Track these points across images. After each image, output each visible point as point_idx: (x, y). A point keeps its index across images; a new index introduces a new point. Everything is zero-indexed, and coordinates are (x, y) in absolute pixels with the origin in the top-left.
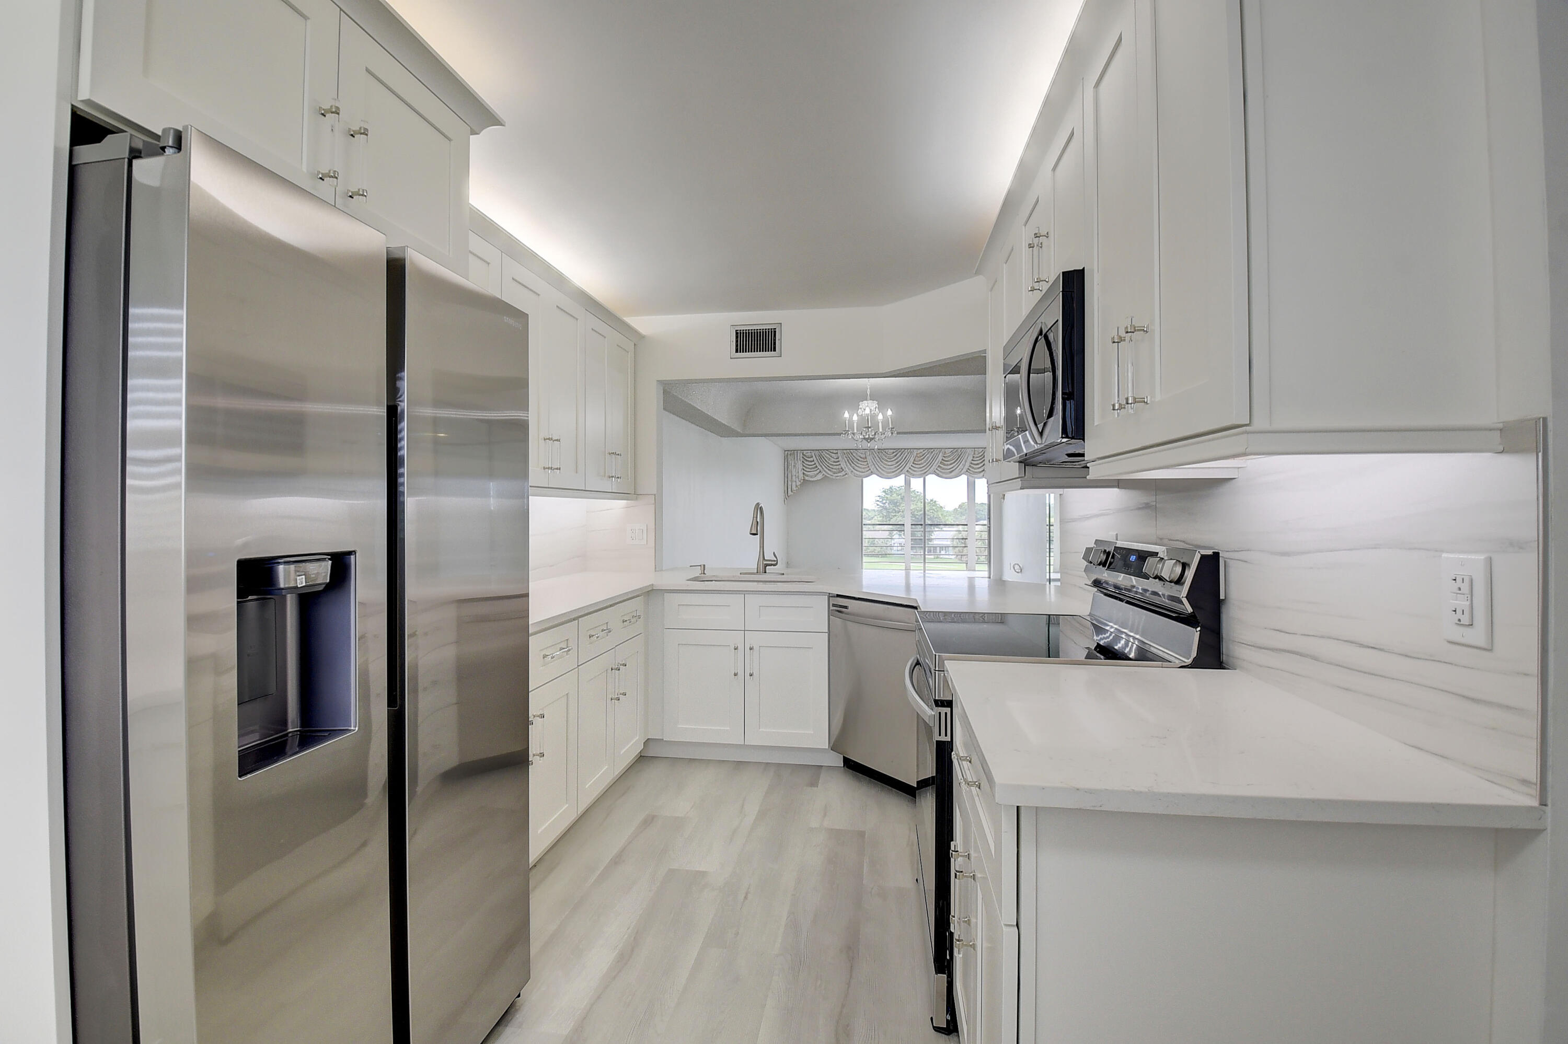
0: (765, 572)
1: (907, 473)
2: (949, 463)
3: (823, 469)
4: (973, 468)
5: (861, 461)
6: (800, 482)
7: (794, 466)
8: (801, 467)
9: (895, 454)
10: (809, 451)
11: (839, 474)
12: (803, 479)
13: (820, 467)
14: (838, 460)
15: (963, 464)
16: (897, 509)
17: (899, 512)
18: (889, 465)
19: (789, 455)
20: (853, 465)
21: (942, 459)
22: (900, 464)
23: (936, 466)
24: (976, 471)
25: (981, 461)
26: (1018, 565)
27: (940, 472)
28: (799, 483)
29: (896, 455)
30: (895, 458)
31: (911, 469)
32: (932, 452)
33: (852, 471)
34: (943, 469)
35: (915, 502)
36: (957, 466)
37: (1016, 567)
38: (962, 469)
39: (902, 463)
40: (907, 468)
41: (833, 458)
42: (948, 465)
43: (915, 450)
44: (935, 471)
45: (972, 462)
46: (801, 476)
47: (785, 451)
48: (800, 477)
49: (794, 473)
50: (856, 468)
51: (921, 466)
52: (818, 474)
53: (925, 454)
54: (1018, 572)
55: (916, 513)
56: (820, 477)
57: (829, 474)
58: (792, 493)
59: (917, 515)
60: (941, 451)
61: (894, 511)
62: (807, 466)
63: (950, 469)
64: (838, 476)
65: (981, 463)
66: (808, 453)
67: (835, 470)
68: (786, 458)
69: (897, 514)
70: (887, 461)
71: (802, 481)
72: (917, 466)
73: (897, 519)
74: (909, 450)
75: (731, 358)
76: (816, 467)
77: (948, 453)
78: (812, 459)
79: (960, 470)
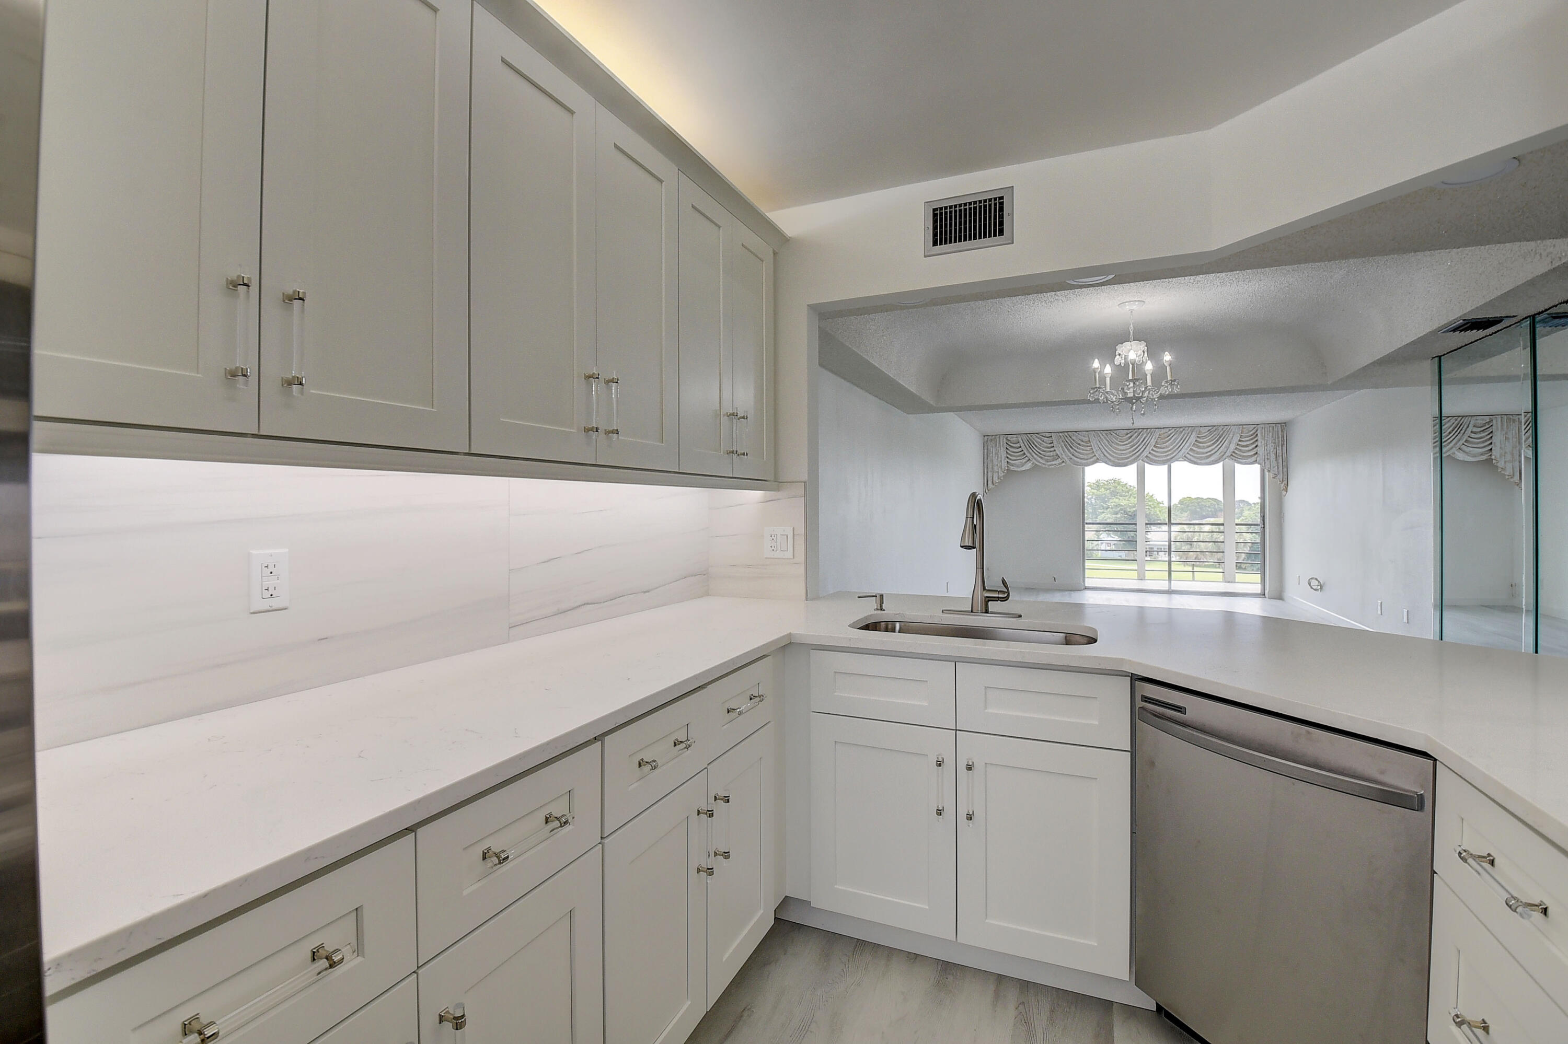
0: (987, 612)
1: (1145, 459)
2: (1205, 445)
3: (1032, 456)
4: (1240, 450)
5: (1083, 446)
6: (1003, 472)
7: (996, 454)
8: (1004, 455)
9: (1129, 435)
10: (1015, 436)
11: (1053, 463)
12: (1007, 470)
13: (1028, 455)
14: (1052, 445)
15: (1226, 447)
16: (1104, 505)
17: (1107, 509)
18: (1121, 450)
19: (989, 440)
20: (1072, 451)
21: (1196, 441)
22: (1137, 448)
23: (1187, 449)
24: (1245, 454)
25: (1252, 442)
26: (1317, 579)
27: (1193, 456)
28: (1003, 474)
29: (1131, 437)
30: (1130, 440)
31: (1152, 454)
32: (1182, 432)
33: (1071, 459)
34: (1198, 453)
35: (1127, 497)
36: (1217, 448)
37: (1314, 583)
38: (1225, 453)
39: (1139, 446)
40: (1145, 453)
41: (1046, 443)
42: (1204, 448)
43: (1157, 429)
44: (1185, 456)
45: (1240, 443)
46: (1004, 464)
47: (984, 436)
48: (1003, 468)
49: (995, 462)
50: (1077, 454)
51: (1166, 450)
52: (1026, 462)
53: (1171, 434)
54: (1315, 590)
55: (1129, 510)
56: (1028, 466)
57: (1040, 463)
58: (993, 487)
59: (1130, 512)
60: (1194, 429)
61: (1102, 508)
62: (1012, 454)
63: (1207, 453)
64: (1052, 465)
65: (1253, 443)
66: (1012, 438)
67: (1049, 458)
68: (985, 445)
69: (1105, 511)
70: (1118, 445)
71: (1006, 471)
72: (1159, 450)
73: (1105, 517)
74: (1149, 430)
75: (925, 257)
76: (1024, 454)
77: (1205, 433)
78: (1018, 445)
79: (1223, 453)
